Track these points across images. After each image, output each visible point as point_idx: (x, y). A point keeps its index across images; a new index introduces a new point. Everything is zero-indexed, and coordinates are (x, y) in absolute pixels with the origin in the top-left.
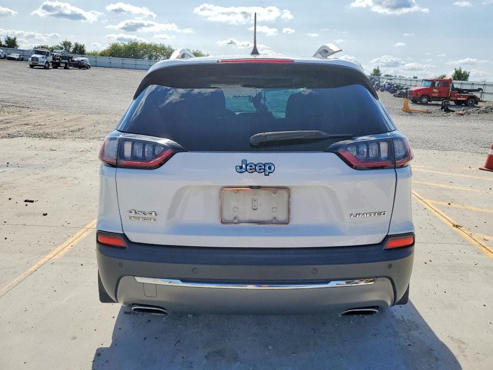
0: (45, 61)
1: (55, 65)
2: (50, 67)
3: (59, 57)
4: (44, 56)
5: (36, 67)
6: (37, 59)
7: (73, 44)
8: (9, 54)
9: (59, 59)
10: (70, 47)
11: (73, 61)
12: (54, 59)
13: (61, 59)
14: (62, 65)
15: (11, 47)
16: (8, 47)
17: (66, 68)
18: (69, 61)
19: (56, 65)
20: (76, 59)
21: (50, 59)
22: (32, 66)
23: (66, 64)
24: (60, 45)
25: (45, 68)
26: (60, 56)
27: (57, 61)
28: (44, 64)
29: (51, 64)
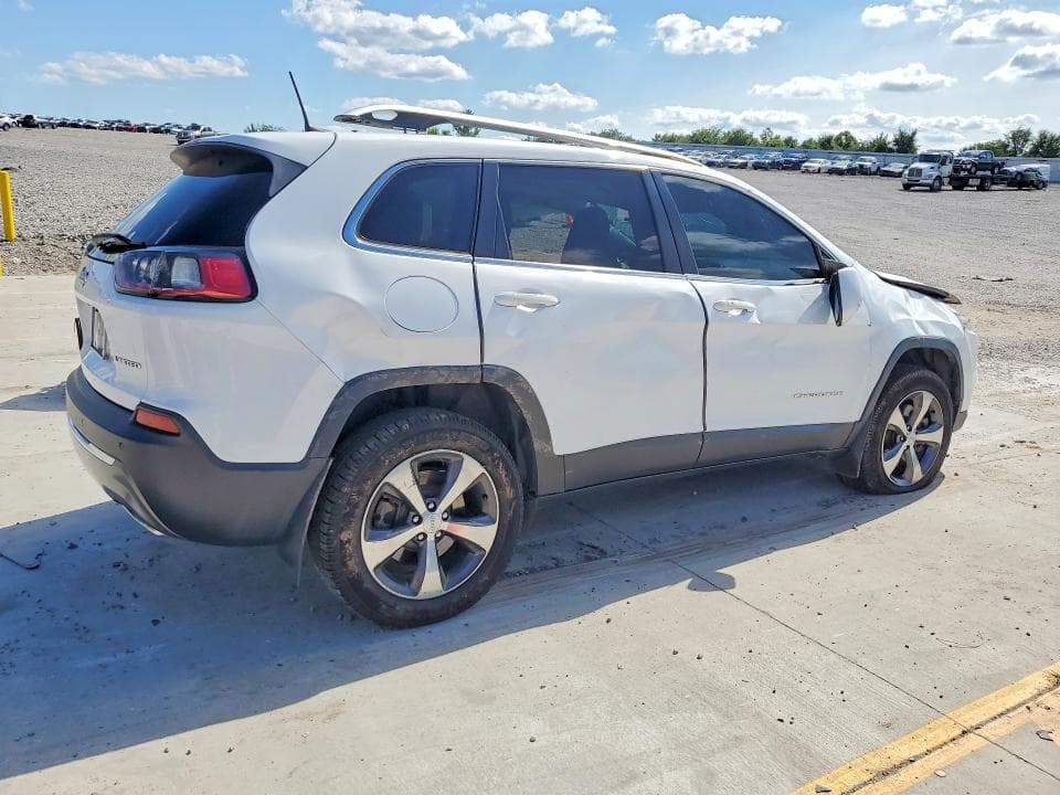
0: (935, 174)
1: (957, 183)
2: (943, 187)
3: (969, 167)
4: (936, 165)
5: (917, 188)
6: (919, 171)
7: (1035, 135)
8: (885, 165)
9: (969, 170)
10: (1026, 141)
11: (1005, 172)
12: (956, 170)
13: (973, 170)
14: (971, 182)
15: (906, 152)
16: (898, 151)
17: (981, 188)
18: (993, 172)
19: (959, 183)
20: (1013, 169)
21: (947, 169)
22: (907, 187)
23: (983, 179)
24: (1003, 140)
25: (932, 189)
26: (973, 164)
27: (962, 174)
28: (930, 182)
29: (946, 180)
